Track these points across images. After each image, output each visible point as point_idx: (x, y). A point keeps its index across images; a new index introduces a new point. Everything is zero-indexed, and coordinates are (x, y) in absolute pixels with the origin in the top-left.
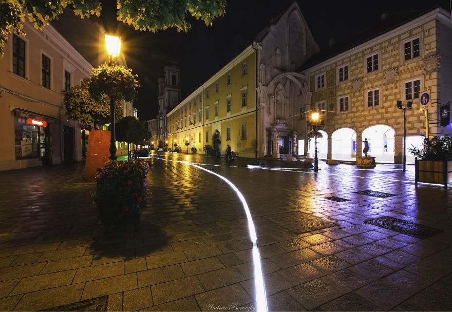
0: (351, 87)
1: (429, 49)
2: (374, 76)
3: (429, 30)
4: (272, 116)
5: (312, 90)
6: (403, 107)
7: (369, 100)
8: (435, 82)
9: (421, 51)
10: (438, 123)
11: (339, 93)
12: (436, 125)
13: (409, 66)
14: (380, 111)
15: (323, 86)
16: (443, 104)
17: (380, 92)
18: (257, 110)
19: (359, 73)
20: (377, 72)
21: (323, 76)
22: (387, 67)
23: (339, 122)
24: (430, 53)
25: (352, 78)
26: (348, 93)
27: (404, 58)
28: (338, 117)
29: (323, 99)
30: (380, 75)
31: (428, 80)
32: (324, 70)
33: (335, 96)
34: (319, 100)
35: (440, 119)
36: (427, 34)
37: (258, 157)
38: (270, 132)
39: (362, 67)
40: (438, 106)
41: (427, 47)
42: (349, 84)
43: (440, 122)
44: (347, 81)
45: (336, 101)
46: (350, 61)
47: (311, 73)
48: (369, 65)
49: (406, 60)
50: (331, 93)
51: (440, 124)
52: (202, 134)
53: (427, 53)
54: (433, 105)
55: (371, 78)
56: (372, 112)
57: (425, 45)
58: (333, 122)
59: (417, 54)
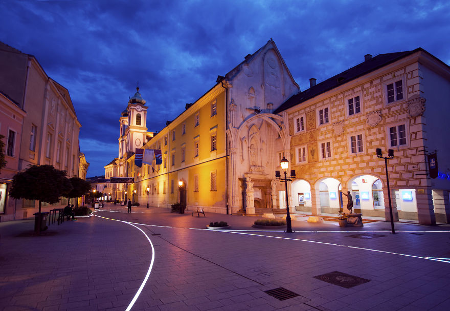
0: (333, 131)
1: (412, 92)
2: (356, 120)
3: (411, 72)
4: (246, 163)
5: (291, 133)
6: (384, 156)
7: (352, 146)
8: (420, 127)
9: (405, 93)
10: (427, 174)
11: (320, 138)
12: (425, 176)
13: (393, 109)
14: (365, 158)
15: (303, 129)
16: (430, 152)
17: (363, 137)
18: (227, 155)
19: (340, 116)
20: (359, 114)
21: (302, 118)
22: (369, 110)
23: (322, 170)
24: (414, 96)
25: (333, 121)
26: (330, 138)
27: (387, 100)
28: (321, 164)
29: (304, 144)
30: (363, 118)
31: (413, 124)
32: (303, 111)
33: (316, 140)
34: (299, 145)
35: (428, 169)
36: (409, 76)
37: (230, 213)
38: (244, 181)
39: (343, 109)
40: (425, 154)
41: (410, 90)
42: (330, 127)
43: (428, 172)
44: (328, 124)
45: (317, 146)
46: (330, 103)
47: (289, 115)
48: (351, 107)
49: (389, 102)
50: (312, 137)
51: (429, 176)
52: (167, 183)
53: (410, 95)
54: (420, 153)
55: (353, 121)
56: (356, 160)
57: (408, 87)
58: (315, 171)
59: (400, 97)
